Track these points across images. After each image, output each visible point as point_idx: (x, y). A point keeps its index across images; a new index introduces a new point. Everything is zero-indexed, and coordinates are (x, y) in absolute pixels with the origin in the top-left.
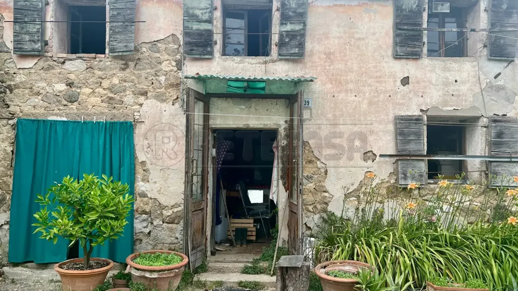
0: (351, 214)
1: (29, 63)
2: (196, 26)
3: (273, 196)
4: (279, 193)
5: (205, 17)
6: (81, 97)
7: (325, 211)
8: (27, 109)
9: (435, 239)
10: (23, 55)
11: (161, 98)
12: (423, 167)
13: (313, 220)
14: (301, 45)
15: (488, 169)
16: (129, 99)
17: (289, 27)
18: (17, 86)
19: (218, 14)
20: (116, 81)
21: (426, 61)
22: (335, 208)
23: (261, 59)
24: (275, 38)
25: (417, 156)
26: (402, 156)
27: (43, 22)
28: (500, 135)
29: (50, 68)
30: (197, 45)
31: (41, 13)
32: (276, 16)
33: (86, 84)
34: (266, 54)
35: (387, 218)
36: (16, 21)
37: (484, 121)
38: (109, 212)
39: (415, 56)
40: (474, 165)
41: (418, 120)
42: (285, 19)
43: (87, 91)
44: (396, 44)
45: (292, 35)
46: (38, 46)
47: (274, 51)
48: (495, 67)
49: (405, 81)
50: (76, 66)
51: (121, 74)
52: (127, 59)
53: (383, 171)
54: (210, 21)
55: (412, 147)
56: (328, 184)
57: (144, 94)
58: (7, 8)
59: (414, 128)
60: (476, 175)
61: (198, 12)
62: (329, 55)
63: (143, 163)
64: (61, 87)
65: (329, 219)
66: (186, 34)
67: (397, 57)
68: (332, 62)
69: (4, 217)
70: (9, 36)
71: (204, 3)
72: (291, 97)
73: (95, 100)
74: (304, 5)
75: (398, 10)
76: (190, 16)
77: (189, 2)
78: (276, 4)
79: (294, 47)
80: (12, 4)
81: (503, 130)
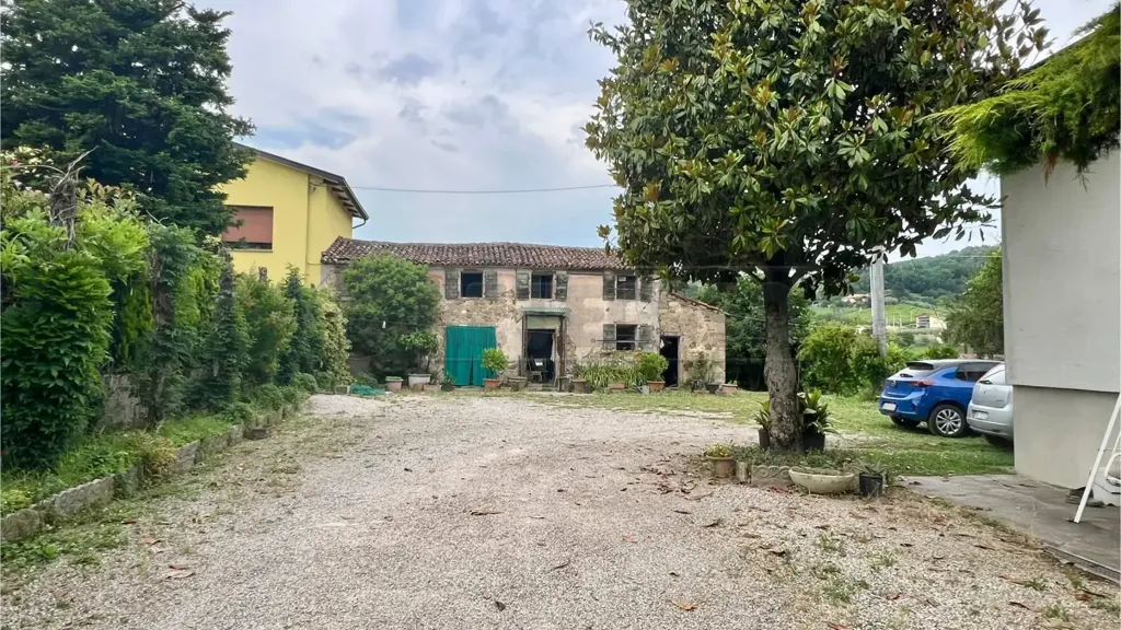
0: (585, 364)
1: (450, 302)
2: (521, 287)
3: (552, 359)
4: (555, 357)
5: (525, 283)
6: (473, 316)
7: (575, 363)
8: (450, 321)
10: (448, 298)
11: (506, 317)
12: (615, 345)
13: (570, 367)
14: (566, 295)
15: (640, 345)
16: (493, 317)
17: (560, 288)
18: (445, 312)
19: (530, 281)
20: (487, 309)
21: (616, 301)
22: (579, 362)
23: (548, 300)
24: (554, 291)
25: (612, 340)
26: (605, 341)
27: (456, 284)
28: (645, 332)
29: (459, 303)
31: (456, 280)
32: (554, 282)
33: (475, 311)
34: (549, 297)
36: (446, 285)
37: (639, 326)
39: (612, 299)
40: (636, 344)
41: (612, 326)
42: (559, 284)
43: (475, 313)
44: (604, 294)
45: (562, 291)
46: (454, 294)
47: (554, 295)
48: (645, 304)
49: (608, 309)
50: (469, 302)
51: (489, 306)
52: (492, 300)
53: (598, 347)
54: (527, 284)
55: (610, 337)
56: (576, 353)
57: (499, 315)
58: (441, 278)
59: (611, 329)
60: (637, 348)
61: (522, 281)
62: (577, 299)
64: (464, 312)
65: (577, 367)
66: (518, 290)
67: (604, 299)
68: (578, 302)
69: (442, 366)
70: (442, 291)
71: (525, 276)
72: (561, 317)
73: (479, 317)
74: (567, 278)
75: (604, 280)
76: (519, 282)
77: (520, 277)
78: (554, 277)
79: (562, 295)
80: (444, 277)
81: (646, 330)
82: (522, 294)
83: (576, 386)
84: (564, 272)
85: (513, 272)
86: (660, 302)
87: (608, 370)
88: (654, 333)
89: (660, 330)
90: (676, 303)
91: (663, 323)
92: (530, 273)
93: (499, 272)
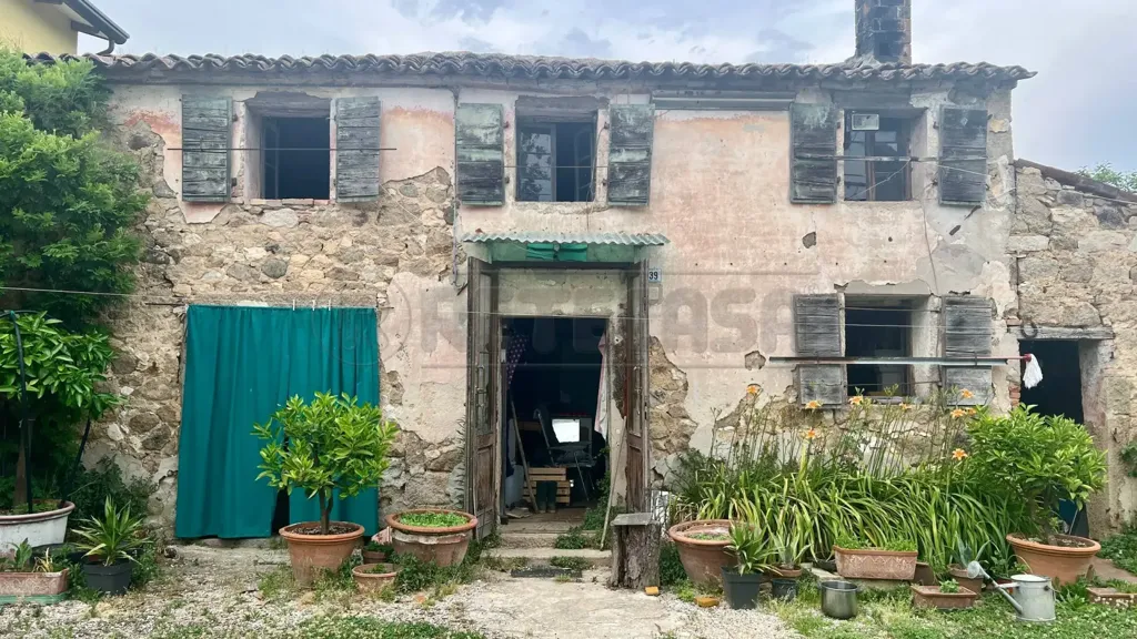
0: (724, 451)
1: (206, 215)
2: (476, 156)
4: (609, 421)
5: (491, 140)
6: (291, 269)
7: (684, 448)
8: (204, 289)
9: (852, 486)
10: (196, 200)
11: (421, 270)
12: (839, 376)
13: (666, 463)
14: (644, 185)
15: (942, 379)
16: (369, 270)
17: (624, 157)
18: (186, 253)
19: (510, 134)
20: (347, 242)
21: (842, 207)
22: (701, 443)
23: (580, 206)
24: (602, 173)
25: (830, 359)
26: (805, 359)
27: (229, 149)
28: (959, 323)
29: (240, 222)
30: (479, 185)
31: (227, 133)
32: (603, 138)
33: (298, 248)
34: (587, 196)
35: (783, 458)
36: (186, 149)
37: (935, 302)
38: (365, 448)
39: (826, 200)
40: (923, 371)
41: (830, 302)
42: (617, 143)
43: (300, 258)
44: (794, 181)
45: (629, 169)
46: (222, 188)
47: (601, 193)
48: (952, 217)
49: (810, 240)
50: (282, 218)
51: (355, 232)
52: (365, 207)
53: (776, 385)
54: (498, 147)
55: (821, 345)
56: (689, 405)
57: (394, 263)
58: (168, 126)
59: (823, 314)
60: (923, 389)
61: (479, 133)
62: (688, 200)
63: (393, 374)
64: (258, 253)
65: (692, 462)
66: (462, 167)
67: (796, 201)
68: (693, 211)
69: (167, 465)
70: (172, 172)
71: (489, 118)
72: (628, 267)
73: (313, 274)
74: (648, 121)
75: (797, 126)
76: (465, 139)
77: (466, 116)
78: (603, 118)
79: (633, 188)
80: (178, 120)
81: (963, 317)
82: (480, 186)
83: (690, 562)
84: (640, 100)
85: (441, 103)
86: (1016, 209)
87: (821, 479)
88: (998, 327)
89: (1020, 316)
90: (1077, 213)
91: (1030, 287)
92: (508, 103)
93: (390, 99)
